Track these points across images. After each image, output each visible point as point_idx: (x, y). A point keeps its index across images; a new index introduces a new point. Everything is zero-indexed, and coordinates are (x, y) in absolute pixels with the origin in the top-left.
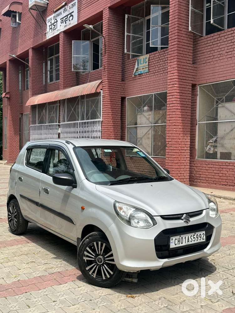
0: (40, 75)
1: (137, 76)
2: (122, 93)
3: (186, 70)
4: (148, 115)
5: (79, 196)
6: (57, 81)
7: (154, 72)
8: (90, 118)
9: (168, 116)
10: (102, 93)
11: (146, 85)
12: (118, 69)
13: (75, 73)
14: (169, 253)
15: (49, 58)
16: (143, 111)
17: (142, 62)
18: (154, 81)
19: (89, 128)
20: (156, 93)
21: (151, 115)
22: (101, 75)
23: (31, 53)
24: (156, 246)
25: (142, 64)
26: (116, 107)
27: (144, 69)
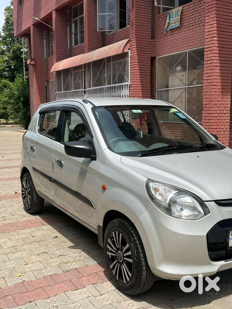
0: (64, 38)
1: (169, 32)
2: (152, 53)
3: (227, 21)
4: (181, 76)
5: (99, 171)
6: (82, 44)
7: (189, 26)
8: (117, 82)
9: (206, 75)
10: (129, 53)
11: (179, 42)
12: (147, 25)
13: (101, 33)
14: (227, 253)
15: (73, 20)
16: (176, 72)
17: (174, 16)
18: (188, 37)
19: (116, 93)
20: (191, 50)
21: (185, 76)
22: (128, 34)
23: (54, 15)
24: (209, 244)
25: (174, 17)
26: (145, 69)
27: (176, 23)
